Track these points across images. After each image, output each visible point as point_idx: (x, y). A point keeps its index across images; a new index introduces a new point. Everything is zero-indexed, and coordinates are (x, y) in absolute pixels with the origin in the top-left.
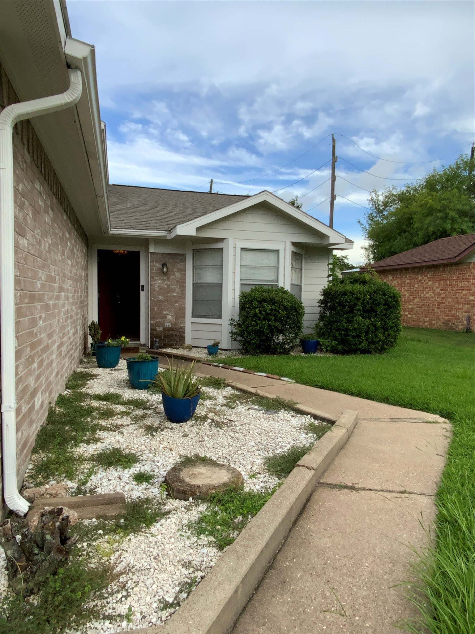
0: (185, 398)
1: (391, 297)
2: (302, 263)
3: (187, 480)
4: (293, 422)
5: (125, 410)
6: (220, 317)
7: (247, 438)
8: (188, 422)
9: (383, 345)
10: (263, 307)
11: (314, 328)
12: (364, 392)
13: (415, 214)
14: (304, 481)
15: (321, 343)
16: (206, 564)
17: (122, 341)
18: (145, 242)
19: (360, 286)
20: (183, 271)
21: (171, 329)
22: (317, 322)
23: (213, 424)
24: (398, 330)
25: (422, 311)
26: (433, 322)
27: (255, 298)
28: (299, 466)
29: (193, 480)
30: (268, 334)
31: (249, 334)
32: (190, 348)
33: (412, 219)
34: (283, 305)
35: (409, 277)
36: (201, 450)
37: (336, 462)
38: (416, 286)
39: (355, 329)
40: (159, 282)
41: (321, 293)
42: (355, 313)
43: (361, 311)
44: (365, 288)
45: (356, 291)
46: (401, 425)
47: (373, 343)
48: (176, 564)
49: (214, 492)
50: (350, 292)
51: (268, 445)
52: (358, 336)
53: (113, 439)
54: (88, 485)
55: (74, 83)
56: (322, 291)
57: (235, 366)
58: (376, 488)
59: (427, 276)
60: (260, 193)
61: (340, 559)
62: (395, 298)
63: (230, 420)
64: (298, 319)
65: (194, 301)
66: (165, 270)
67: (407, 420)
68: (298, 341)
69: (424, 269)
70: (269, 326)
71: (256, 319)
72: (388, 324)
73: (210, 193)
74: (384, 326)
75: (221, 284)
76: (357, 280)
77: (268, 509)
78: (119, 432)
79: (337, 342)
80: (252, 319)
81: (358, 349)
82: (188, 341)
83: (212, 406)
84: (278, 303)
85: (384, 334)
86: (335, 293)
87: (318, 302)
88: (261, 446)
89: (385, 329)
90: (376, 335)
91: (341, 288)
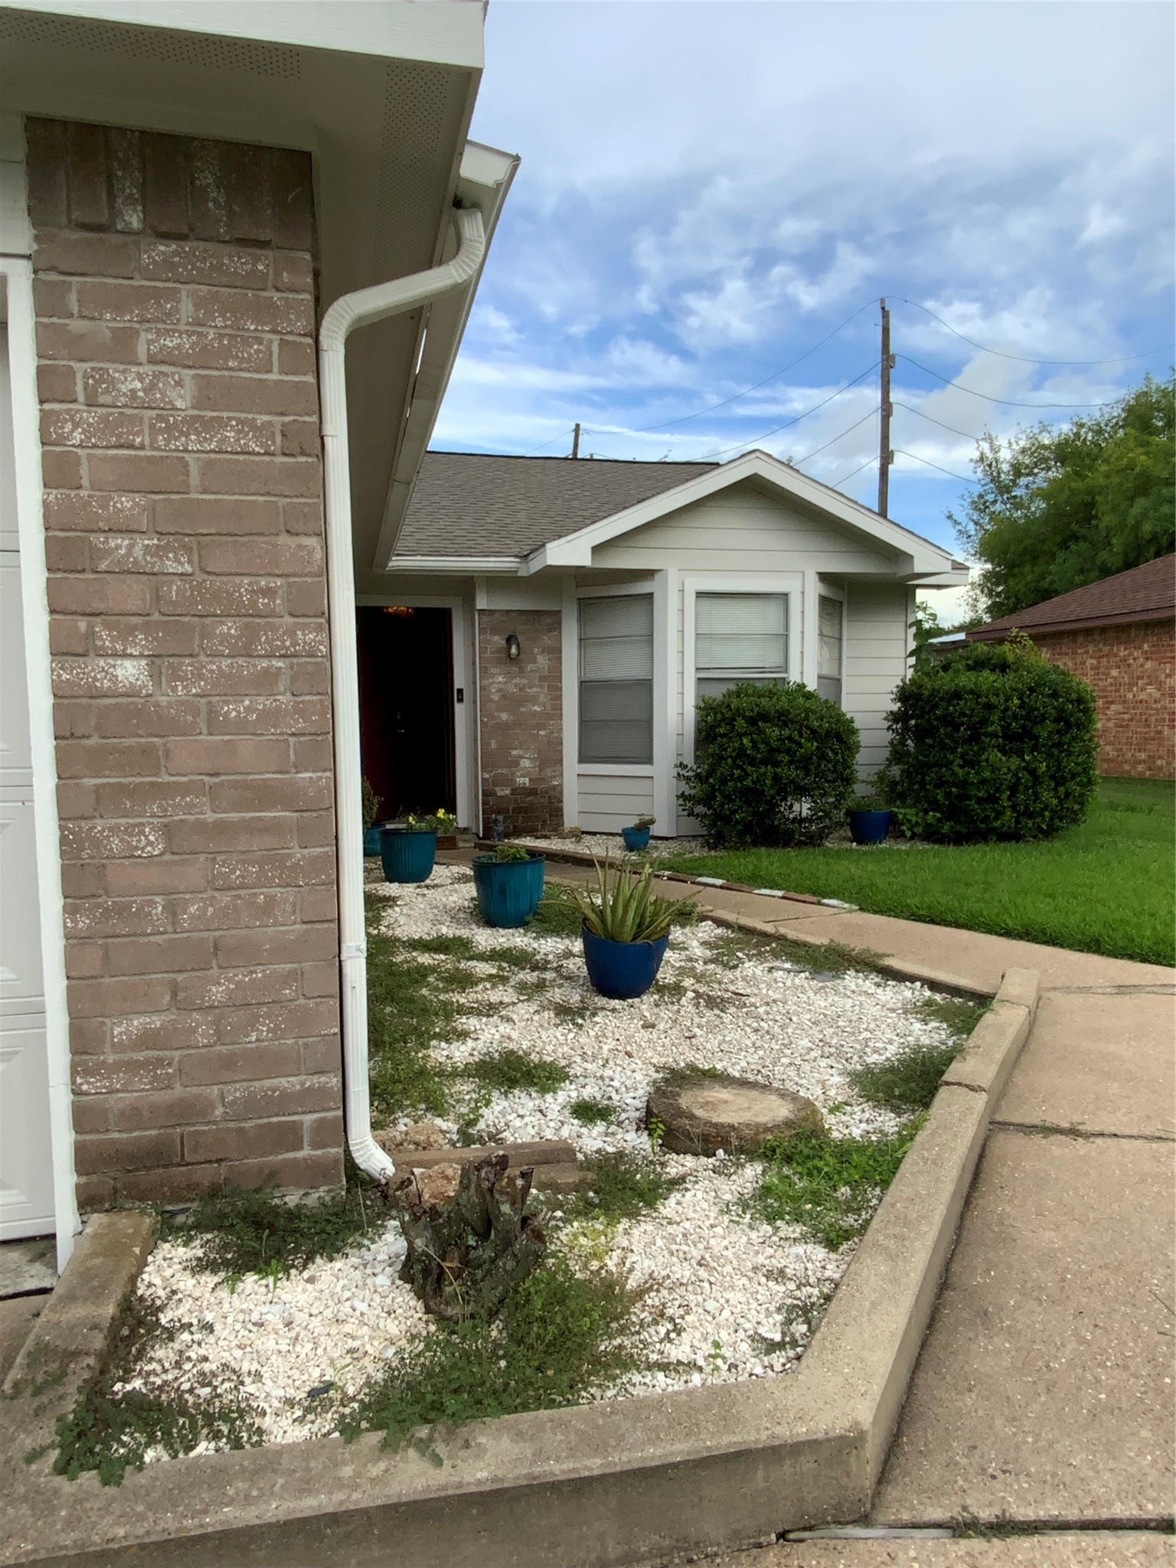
0: (639, 942)
1: (1071, 702)
2: (841, 624)
3: (699, 1113)
4: (883, 998)
5: (494, 971)
6: (648, 760)
7: (790, 1030)
8: (645, 997)
9: (1051, 819)
10: (761, 732)
11: (873, 784)
12: (1037, 926)
13: (1100, 493)
14: (972, 1113)
15: (900, 817)
16: (814, 1274)
17: (439, 818)
18: (465, 585)
19: (995, 676)
20: (555, 653)
21: (532, 792)
22: (882, 767)
23: (701, 1001)
24: (1090, 782)
25: (1130, 734)
26: (1159, 762)
27: (738, 712)
28: (948, 1084)
29: (712, 1114)
30: (773, 797)
31: (728, 798)
32: (578, 835)
33: (1092, 505)
34: (808, 728)
35: (1094, 651)
36: (697, 1056)
37: (1019, 1079)
38: (1114, 673)
39: (984, 781)
40: (500, 679)
41: (893, 696)
42: (983, 742)
43: (997, 737)
44: (1008, 681)
45: (984, 687)
46: (1142, 999)
47: (1030, 815)
48: (751, 1274)
49: (770, 1137)
50: (972, 692)
51: (842, 1046)
52: (993, 799)
53: (493, 1031)
54: (481, 1125)
55: (471, 241)
56: (895, 690)
57: (700, 875)
58: (1128, 1132)
59: (1140, 647)
60: (743, 456)
61: (1092, 1271)
62: (1082, 703)
63: (736, 994)
64: (844, 760)
65: (583, 722)
66: (514, 650)
67: (1155, 989)
68: (840, 815)
69: (1133, 632)
70: (776, 778)
71: (744, 764)
72: (1065, 767)
73: (575, 458)
74: (1056, 772)
75: (651, 680)
76: (983, 661)
77: (915, 1169)
78: (502, 1017)
79: (938, 815)
80: (734, 761)
81: (992, 830)
82: (571, 818)
83: (683, 964)
84: (797, 722)
85: (1057, 792)
86: (930, 696)
87: (885, 719)
88: (827, 1049)
89: (1059, 779)
90: (1035, 794)
91: (945, 682)
